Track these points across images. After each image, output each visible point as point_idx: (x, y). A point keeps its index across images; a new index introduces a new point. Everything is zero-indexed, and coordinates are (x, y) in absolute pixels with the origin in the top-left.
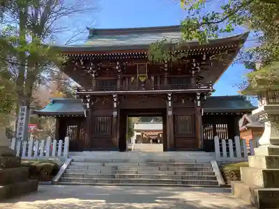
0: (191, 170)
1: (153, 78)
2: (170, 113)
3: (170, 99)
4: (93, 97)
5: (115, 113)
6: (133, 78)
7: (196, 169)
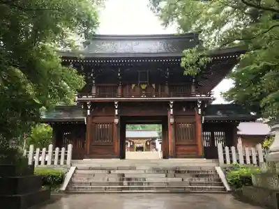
0: (197, 176)
1: (154, 85)
2: (172, 120)
3: (171, 107)
4: (94, 104)
5: (116, 121)
6: (133, 86)
7: (202, 176)
